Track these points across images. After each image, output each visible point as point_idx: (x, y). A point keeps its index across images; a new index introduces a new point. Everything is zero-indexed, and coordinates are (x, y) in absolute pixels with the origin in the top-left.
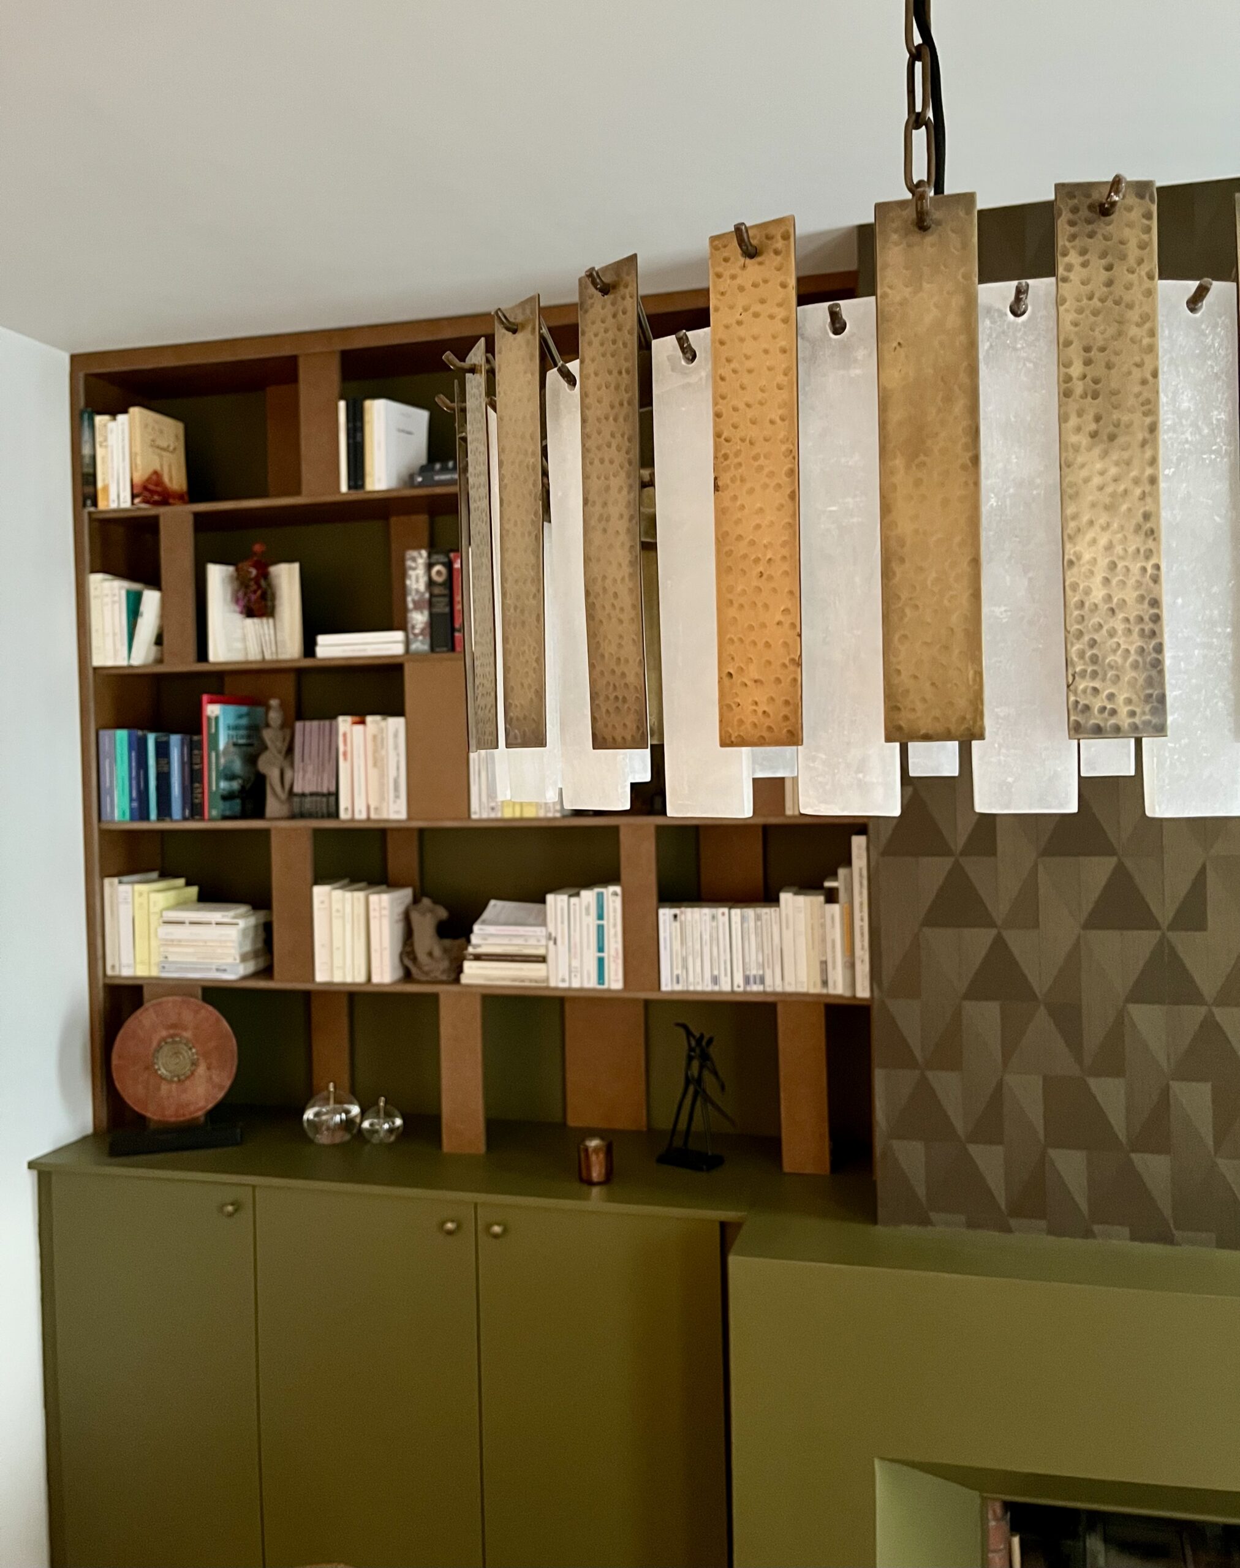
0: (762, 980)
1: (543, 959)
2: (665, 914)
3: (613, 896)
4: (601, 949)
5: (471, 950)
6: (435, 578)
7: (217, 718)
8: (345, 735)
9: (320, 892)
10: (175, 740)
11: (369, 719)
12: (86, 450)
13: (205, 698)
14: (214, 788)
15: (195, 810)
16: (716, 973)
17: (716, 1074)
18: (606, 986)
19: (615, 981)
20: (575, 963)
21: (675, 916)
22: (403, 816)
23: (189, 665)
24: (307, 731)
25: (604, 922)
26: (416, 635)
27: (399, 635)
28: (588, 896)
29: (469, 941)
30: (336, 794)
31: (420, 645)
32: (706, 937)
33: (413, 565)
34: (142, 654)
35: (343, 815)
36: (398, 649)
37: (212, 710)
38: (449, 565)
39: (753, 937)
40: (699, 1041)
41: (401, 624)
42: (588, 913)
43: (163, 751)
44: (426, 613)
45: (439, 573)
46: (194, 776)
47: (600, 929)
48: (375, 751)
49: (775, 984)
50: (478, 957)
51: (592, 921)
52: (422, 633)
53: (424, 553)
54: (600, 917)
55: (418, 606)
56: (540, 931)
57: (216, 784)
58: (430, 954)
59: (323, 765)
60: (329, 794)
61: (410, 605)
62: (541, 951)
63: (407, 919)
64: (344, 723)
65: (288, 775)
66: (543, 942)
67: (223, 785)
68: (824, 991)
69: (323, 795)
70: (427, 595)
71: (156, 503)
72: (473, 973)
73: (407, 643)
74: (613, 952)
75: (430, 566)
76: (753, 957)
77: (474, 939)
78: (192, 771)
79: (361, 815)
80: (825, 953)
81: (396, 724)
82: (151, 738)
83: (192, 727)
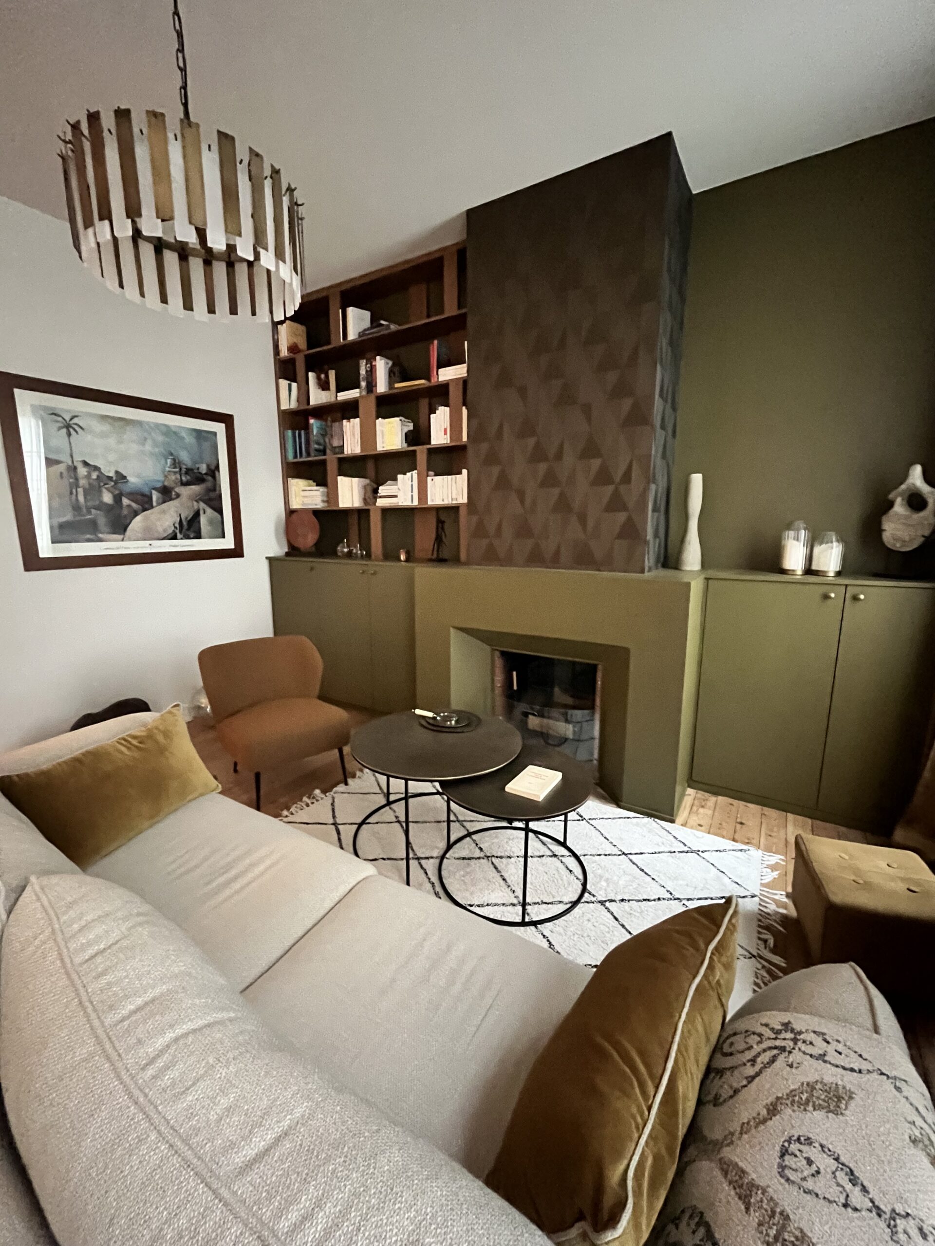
0: (457, 499)
1: (396, 496)
2: (429, 479)
3: (415, 473)
4: (412, 492)
5: (378, 495)
6: (367, 369)
7: (313, 424)
8: (345, 426)
9: (340, 478)
10: (303, 432)
11: (351, 420)
12: (276, 337)
13: (310, 417)
14: (313, 447)
15: (308, 455)
16: (443, 498)
18: (413, 504)
19: (416, 502)
20: (405, 497)
21: (432, 479)
22: (359, 451)
23: (305, 407)
24: (337, 426)
25: (413, 483)
26: (363, 390)
27: (358, 390)
28: (409, 474)
29: (378, 492)
30: (343, 446)
31: (364, 393)
32: (441, 486)
33: (362, 365)
34: (294, 405)
35: (346, 453)
36: (358, 395)
37: (312, 421)
38: (371, 364)
39: (453, 485)
40: (440, 519)
41: (357, 386)
42: (408, 480)
43: (300, 436)
44: (366, 381)
45: (369, 367)
47: (412, 485)
48: (352, 430)
49: (460, 501)
50: (381, 497)
51: (410, 483)
52: (365, 388)
53: (364, 361)
54: (412, 481)
55: (363, 380)
56: (396, 487)
58: (369, 497)
59: (340, 437)
61: (361, 379)
62: (396, 494)
63: (365, 488)
64: (345, 421)
65: (331, 440)
66: (397, 490)
67: (315, 446)
69: (340, 447)
70: (366, 375)
71: (295, 354)
72: (379, 502)
73: (361, 393)
74: (415, 493)
75: (366, 364)
76: (454, 492)
77: (379, 491)
78: (307, 442)
79: (349, 452)
81: (358, 420)
82: (297, 432)
83: (307, 427)
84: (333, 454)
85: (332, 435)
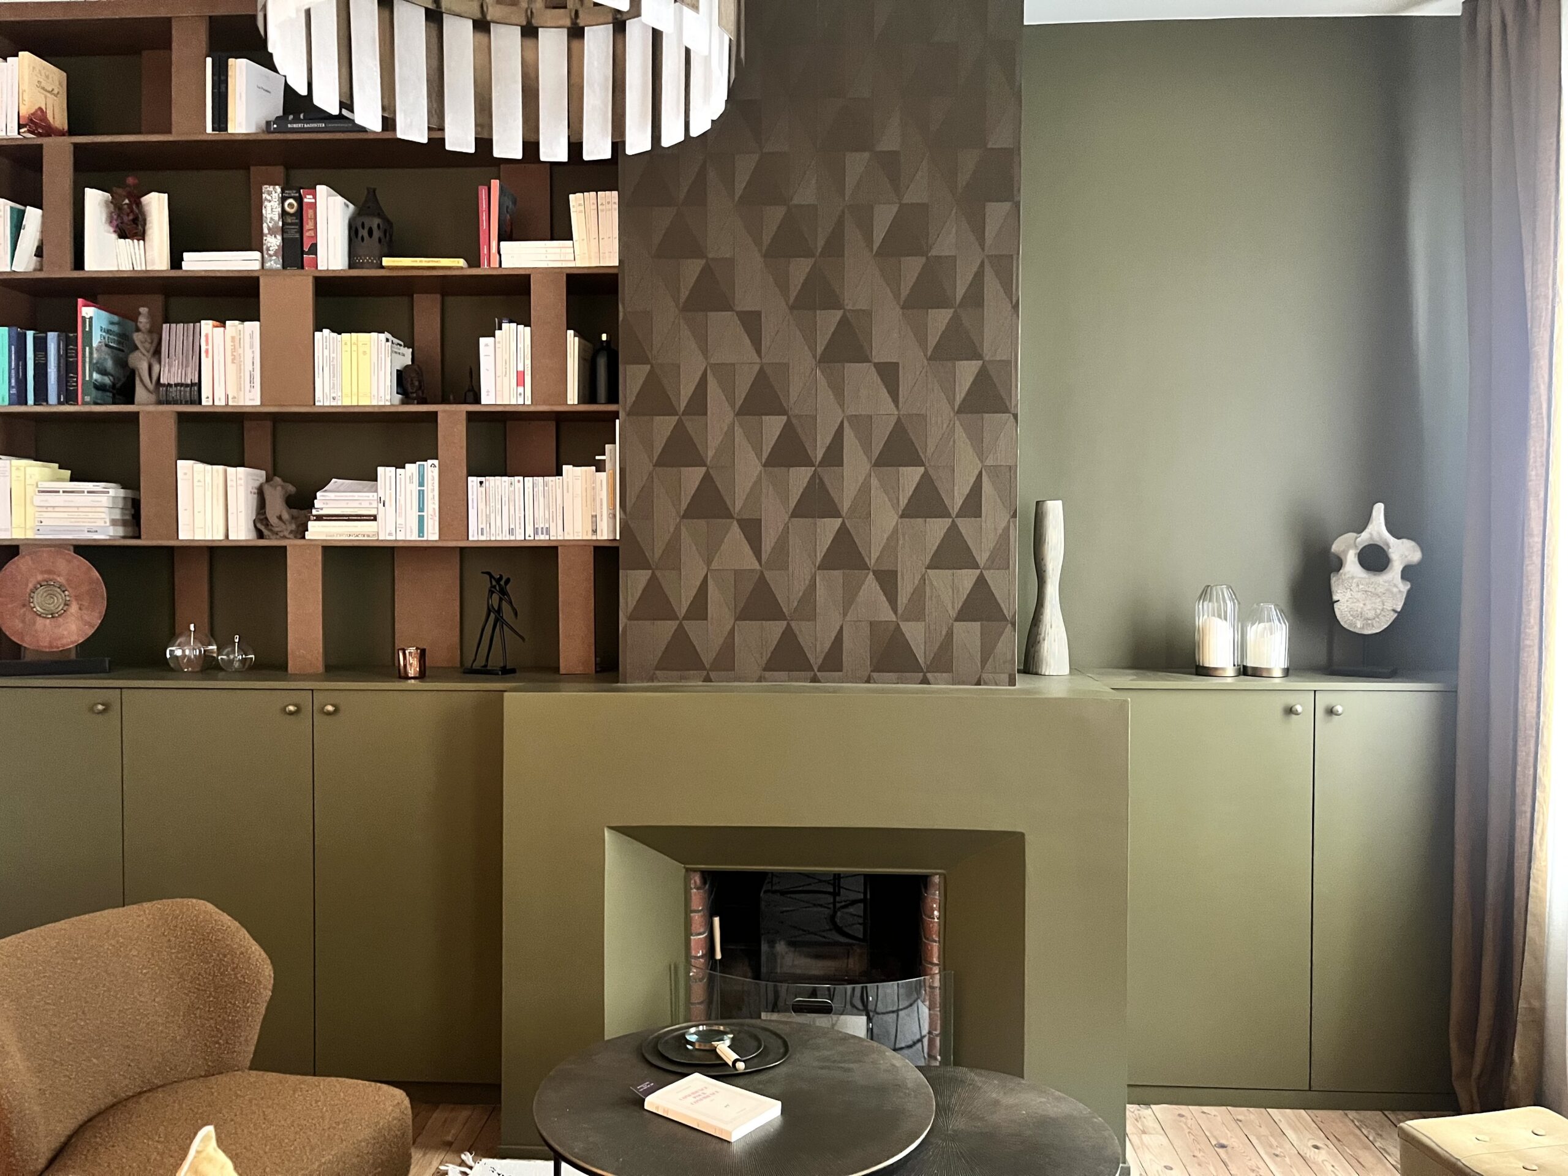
0: (548, 532)
1: (374, 518)
2: (473, 481)
3: (431, 469)
4: (421, 509)
5: (314, 512)
6: (287, 209)
7: (91, 318)
8: (207, 336)
9: (181, 463)
10: (52, 337)
11: (231, 323)
13: (80, 301)
14: (87, 379)
15: (68, 394)
16: (512, 526)
17: (511, 603)
18: (425, 538)
19: (432, 534)
20: (400, 521)
21: (481, 483)
22: (258, 403)
23: (68, 273)
24: (174, 333)
25: (425, 488)
26: (270, 256)
27: (256, 255)
28: (411, 468)
29: (312, 506)
30: (199, 384)
31: (274, 263)
32: (506, 499)
33: (269, 198)
34: (23, 262)
35: (205, 401)
36: (256, 266)
37: (87, 311)
38: (300, 200)
39: (541, 499)
40: (498, 581)
41: (258, 246)
42: (411, 482)
43: (41, 346)
44: (279, 238)
45: (290, 205)
46: (68, 367)
47: (421, 493)
48: (234, 350)
49: (557, 534)
50: (319, 518)
51: (415, 487)
52: (276, 254)
53: (278, 189)
54: (421, 484)
55: (272, 232)
56: (372, 496)
57: (89, 376)
58: (280, 518)
59: (187, 360)
60: (192, 384)
61: (266, 231)
62: (373, 512)
63: (261, 493)
64: (207, 326)
65: (156, 368)
66: (375, 505)
67: (95, 376)
68: (594, 538)
69: (187, 385)
70: (280, 224)
71: (40, 135)
72: (317, 531)
73: (263, 262)
74: (431, 511)
75: (283, 199)
76: (540, 513)
77: (317, 503)
78: (67, 363)
79: (220, 402)
80: (595, 510)
81: (253, 327)
82: (30, 335)
83: (68, 325)
84: (160, 402)
85: (157, 352)
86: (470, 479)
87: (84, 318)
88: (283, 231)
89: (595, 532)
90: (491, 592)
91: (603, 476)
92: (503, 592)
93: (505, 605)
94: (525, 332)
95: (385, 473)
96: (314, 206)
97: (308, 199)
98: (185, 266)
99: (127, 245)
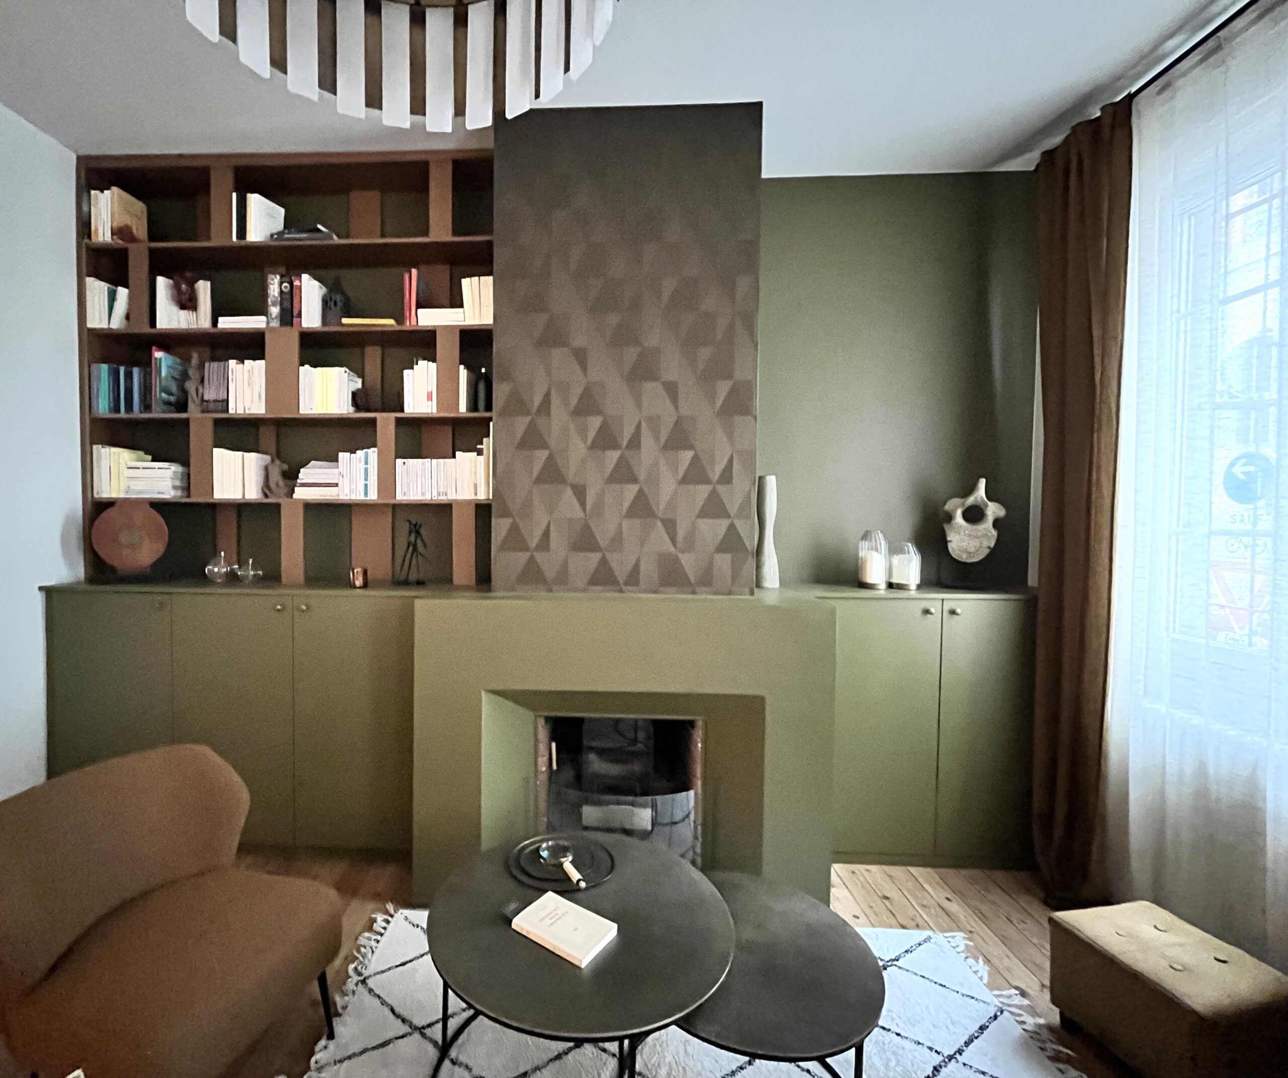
0: (446, 495)
1: (336, 485)
2: (399, 462)
3: (373, 453)
4: (366, 479)
5: (299, 481)
6: (283, 289)
7: (160, 359)
8: (232, 370)
9: (215, 450)
10: (136, 371)
11: (246, 362)
12: (85, 210)
13: (154, 348)
15: (147, 407)
16: (424, 490)
17: (422, 540)
18: (368, 498)
19: (373, 496)
20: (353, 487)
21: (404, 463)
22: (263, 411)
23: (147, 330)
24: (212, 367)
25: (368, 466)
26: (273, 319)
27: (263, 318)
28: (360, 453)
29: (297, 477)
30: (227, 401)
31: (275, 324)
32: (419, 473)
33: (272, 282)
34: (118, 324)
35: (231, 411)
36: (263, 325)
37: (158, 354)
38: (291, 283)
39: (442, 473)
40: (415, 525)
41: (265, 313)
42: (360, 462)
43: (129, 376)
44: (278, 307)
45: (286, 287)
46: (146, 389)
47: (366, 470)
48: (250, 377)
49: (452, 496)
50: (303, 485)
51: (362, 466)
52: (276, 317)
53: (278, 277)
54: (366, 463)
55: (274, 304)
56: (336, 471)
57: (159, 395)
58: (277, 485)
59: (220, 386)
60: (223, 401)
61: (270, 303)
62: (335, 481)
63: (266, 469)
64: (232, 363)
65: (201, 390)
66: (337, 476)
67: (164, 395)
68: (475, 498)
69: (219, 401)
70: (279, 299)
71: (126, 242)
72: (301, 493)
73: (268, 323)
74: (372, 482)
75: (281, 283)
76: (441, 483)
77: (300, 475)
78: (145, 387)
79: (240, 411)
80: (476, 480)
81: (262, 363)
82: (122, 370)
83: (146, 363)
84: (203, 411)
85: (202, 381)
86: (397, 460)
87: (156, 359)
88: (281, 304)
89: (476, 494)
90: (410, 533)
91: (481, 458)
92: (418, 533)
93: (419, 542)
94: (433, 366)
95: (343, 456)
96: (300, 288)
97: (296, 283)
98: (220, 325)
99: (184, 314)
